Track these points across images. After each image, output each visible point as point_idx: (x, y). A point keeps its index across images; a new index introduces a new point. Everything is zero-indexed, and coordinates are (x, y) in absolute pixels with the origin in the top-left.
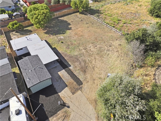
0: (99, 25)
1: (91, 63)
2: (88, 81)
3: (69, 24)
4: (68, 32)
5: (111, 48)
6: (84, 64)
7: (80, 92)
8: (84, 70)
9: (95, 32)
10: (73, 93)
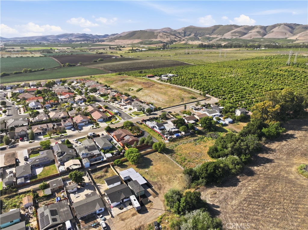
0: (171, 163)
1: (164, 185)
4: (151, 167)
5: (175, 178)
7: (157, 197)
8: (160, 189)
9: (168, 167)
10: (154, 198)
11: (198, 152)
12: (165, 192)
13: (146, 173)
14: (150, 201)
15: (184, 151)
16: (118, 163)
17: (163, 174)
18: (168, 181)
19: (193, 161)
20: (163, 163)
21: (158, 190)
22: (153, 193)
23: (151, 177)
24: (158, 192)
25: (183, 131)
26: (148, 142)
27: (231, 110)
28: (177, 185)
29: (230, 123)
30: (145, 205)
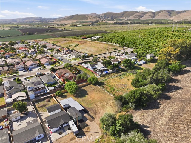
0: (103, 92)
1: (98, 111)
3: (87, 92)
4: (87, 96)
7: (93, 121)
8: (95, 114)
9: (101, 96)
10: (91, 122)
11: (123, 84)
12: (100, 116)
13: (83, 102)
14: (87, 125)
15: (113, 83)
16: (59, 93)
17: (97, 101)
18: (102, 107)
19: (120, 90)
20: (97, 92)
21: (94, 115)
22: (90, 117)
23: (87, 104)
24: (94, 116)
25: (111, 69)
26: (83, 78)
27: (143, 55)
28: (110, 110)
29: (144, 63)
30: (83, 129)
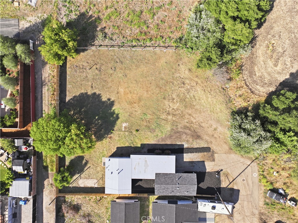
2: (211, 141)
3: (97, 96)
5: (188, 86)
6: (190, 131)
9: (143, 76)
20: (119, 74)
23: (154, 130)
